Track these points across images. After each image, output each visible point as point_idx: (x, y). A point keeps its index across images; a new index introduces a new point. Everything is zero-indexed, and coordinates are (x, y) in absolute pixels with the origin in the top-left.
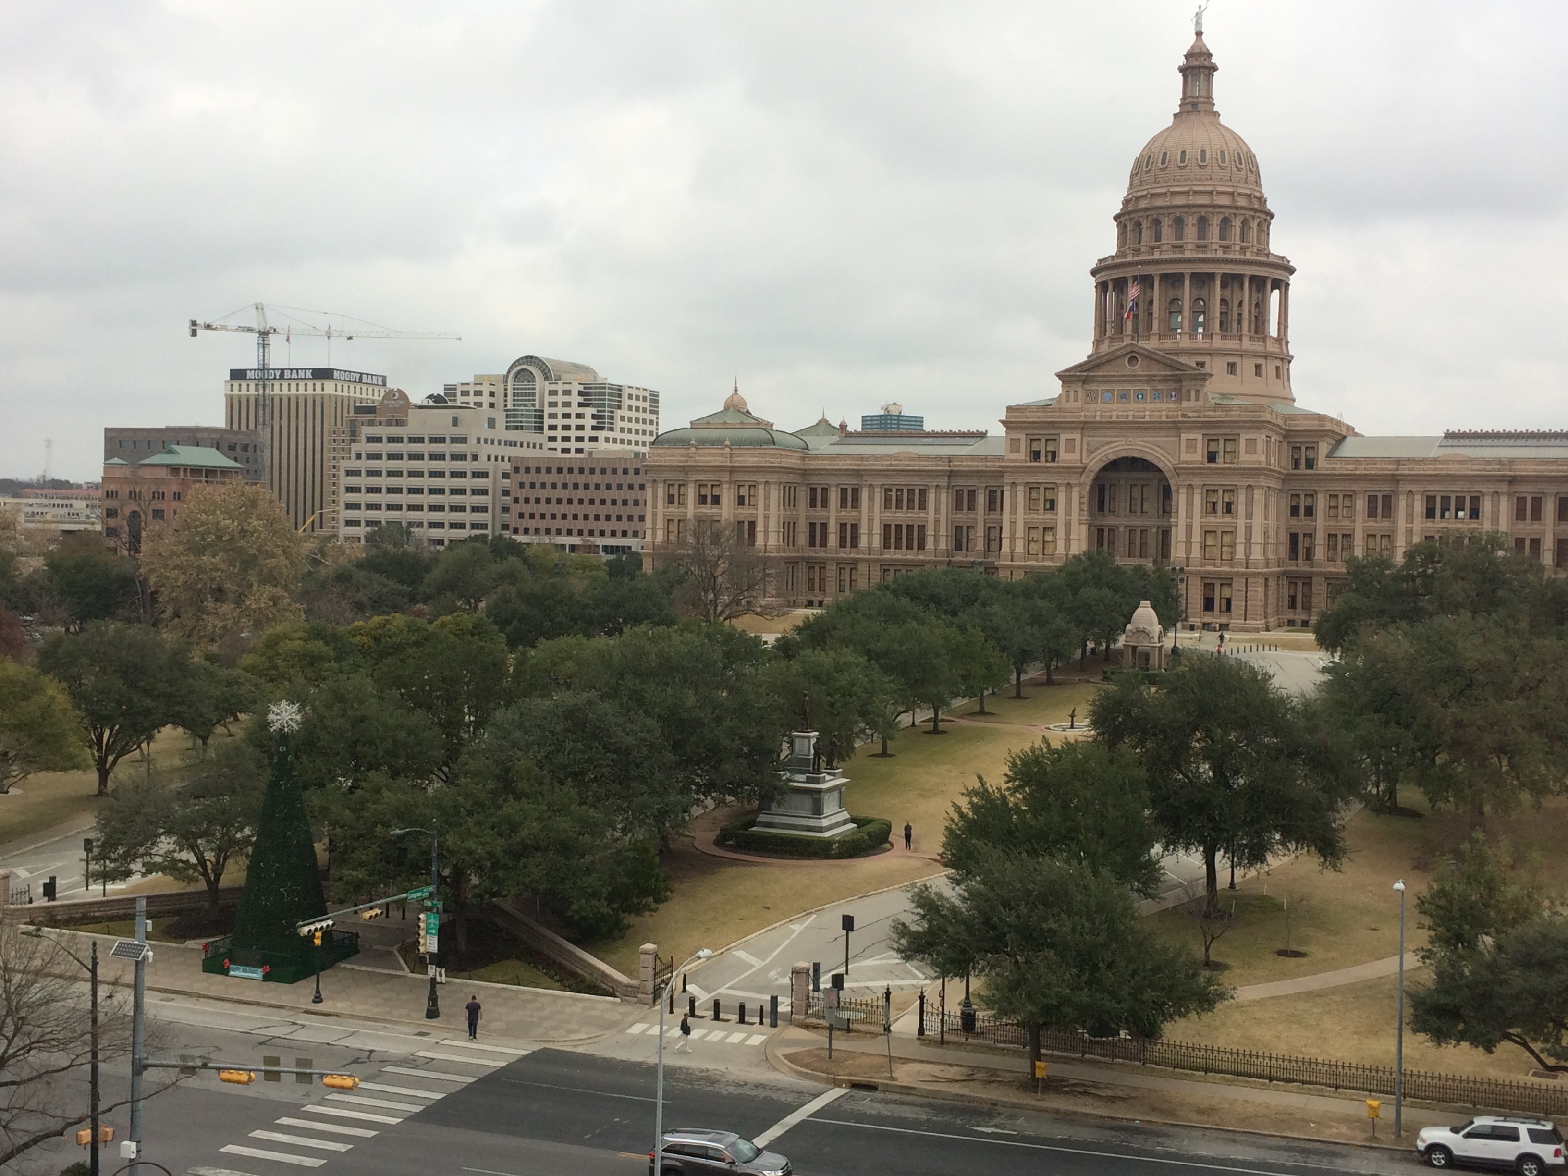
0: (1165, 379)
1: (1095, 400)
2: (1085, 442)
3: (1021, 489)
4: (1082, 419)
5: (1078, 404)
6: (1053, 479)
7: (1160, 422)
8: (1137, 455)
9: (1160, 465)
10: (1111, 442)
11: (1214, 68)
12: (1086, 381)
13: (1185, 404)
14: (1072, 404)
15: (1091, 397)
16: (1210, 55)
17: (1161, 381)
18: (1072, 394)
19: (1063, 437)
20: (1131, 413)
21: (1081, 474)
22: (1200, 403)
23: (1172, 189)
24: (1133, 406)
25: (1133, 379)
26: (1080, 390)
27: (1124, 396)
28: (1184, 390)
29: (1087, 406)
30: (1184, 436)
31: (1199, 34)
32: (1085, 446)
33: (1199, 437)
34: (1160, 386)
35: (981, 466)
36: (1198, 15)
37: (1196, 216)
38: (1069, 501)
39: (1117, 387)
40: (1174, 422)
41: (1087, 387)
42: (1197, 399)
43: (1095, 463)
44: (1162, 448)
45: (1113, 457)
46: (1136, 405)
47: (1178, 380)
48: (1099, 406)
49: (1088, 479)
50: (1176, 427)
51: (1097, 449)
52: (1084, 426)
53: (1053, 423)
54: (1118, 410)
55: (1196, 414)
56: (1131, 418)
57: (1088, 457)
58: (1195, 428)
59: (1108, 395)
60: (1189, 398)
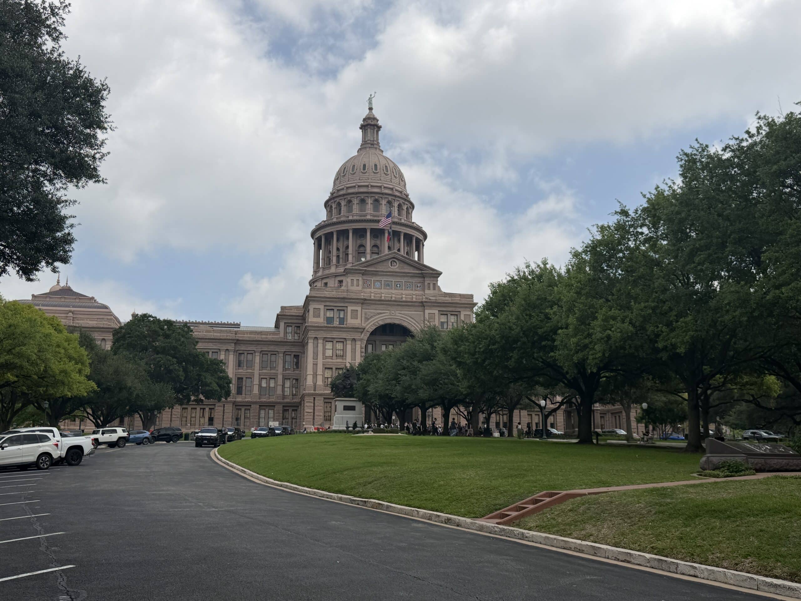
0: (414, 276)
1: (369, 286)
2: (363, 313)
3: (320, 341)
4: (362, 297)
5: (360, 288)
6: (344, 335)
7: (412, 302)
8: (397, 322)
9: (412, 329)
10: (381, 313)
11: (379, 128)
12: (364, 273)
13: (427, 292)
14: (355, 288)
15: (366, 285)
16: (378, 120)
17: (412, 277)
18: (355, 282)
19: (350, 309)
20: (393, 295)
21: (362, 332)
22: (436, 292)
23: (372, 184)
24: (394, 291)
25: (394, 274)
26: (360, 279)
27: (388, 285)
28: (426, 284)
29: (365, 290)
30: (427, 312)
31: (371, 109)
32: (363, 315)
33: (436, 312)
34: (410, 280)
35: (258, 337)
36: (370, 99)
37: (387, 200)
38: (354, 351)
39: (384, 279)
40: (422, 302)
41: (365, 277)
42: (434, 289)
43: (370, 326)
44: (413, 319)
45: (381, 323)
46: (397, 291)
47: (423, 276)
48: (373, 290)
49: (365, 336)
50: (423, 305)
51: (371, 317)
52: (364, 302)
53: (344, 298)
54: (385, 293)
55: (434, 298)
56: (393, 299)
57: (365, 322)
58: (434, 306)
59: (378, 284)
60: (429, 288)
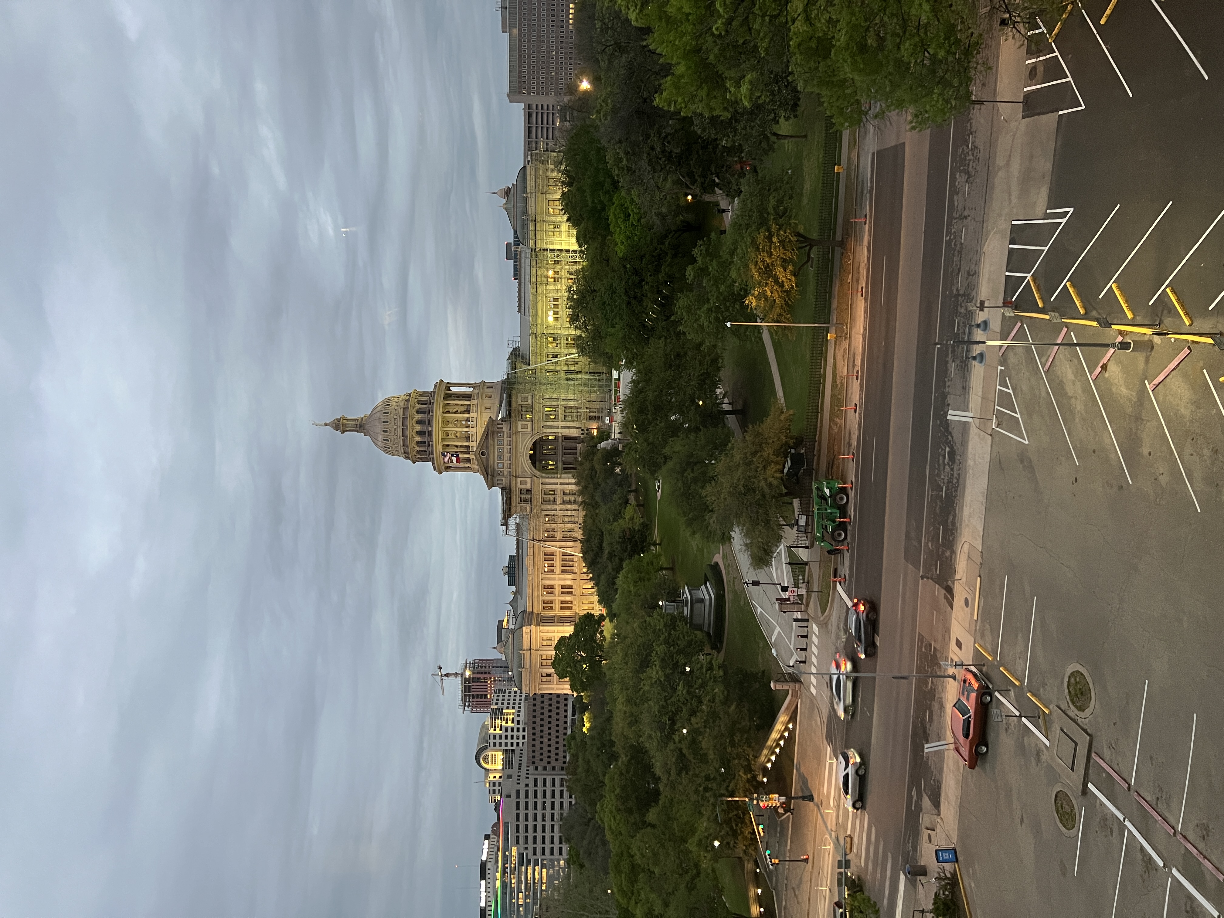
1: (502, 471)
4: (511, 477)
5: (503, 479)
8: (529, 452)
9: (533, 441)
10: (522, 463)
11: (343, 417)
12: (492, 476)
13: (504, 429)
14: (503, 482)
17: (494, 441)
18: (499, 482)
19: (520, 486)
21: (537, 478)
25: (493, 453)
26: (497, 478)
27: (500, 458)
29: (505, 475)
30: (520, 430)
31: (326, 425)
32: (524, 476)
33: (519, 423)
36: (317, 425)
38: (551, 484)
39: (496, 461)
41: (495, 475)
43: (532, 471)
45: (530, 462)
47: (493, 432)
48: (505, 469)
49: (539, 475)
51: (525, 470)
52: (515, 477)
54: (507, 461)
57: (529, 474)
59: (499, 465)
60: (502, 428)
